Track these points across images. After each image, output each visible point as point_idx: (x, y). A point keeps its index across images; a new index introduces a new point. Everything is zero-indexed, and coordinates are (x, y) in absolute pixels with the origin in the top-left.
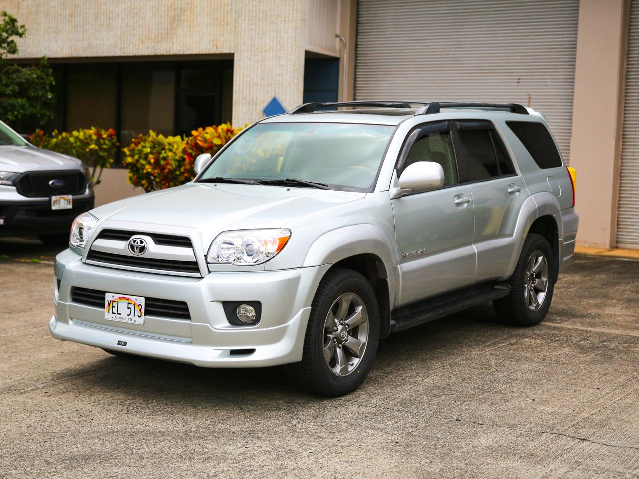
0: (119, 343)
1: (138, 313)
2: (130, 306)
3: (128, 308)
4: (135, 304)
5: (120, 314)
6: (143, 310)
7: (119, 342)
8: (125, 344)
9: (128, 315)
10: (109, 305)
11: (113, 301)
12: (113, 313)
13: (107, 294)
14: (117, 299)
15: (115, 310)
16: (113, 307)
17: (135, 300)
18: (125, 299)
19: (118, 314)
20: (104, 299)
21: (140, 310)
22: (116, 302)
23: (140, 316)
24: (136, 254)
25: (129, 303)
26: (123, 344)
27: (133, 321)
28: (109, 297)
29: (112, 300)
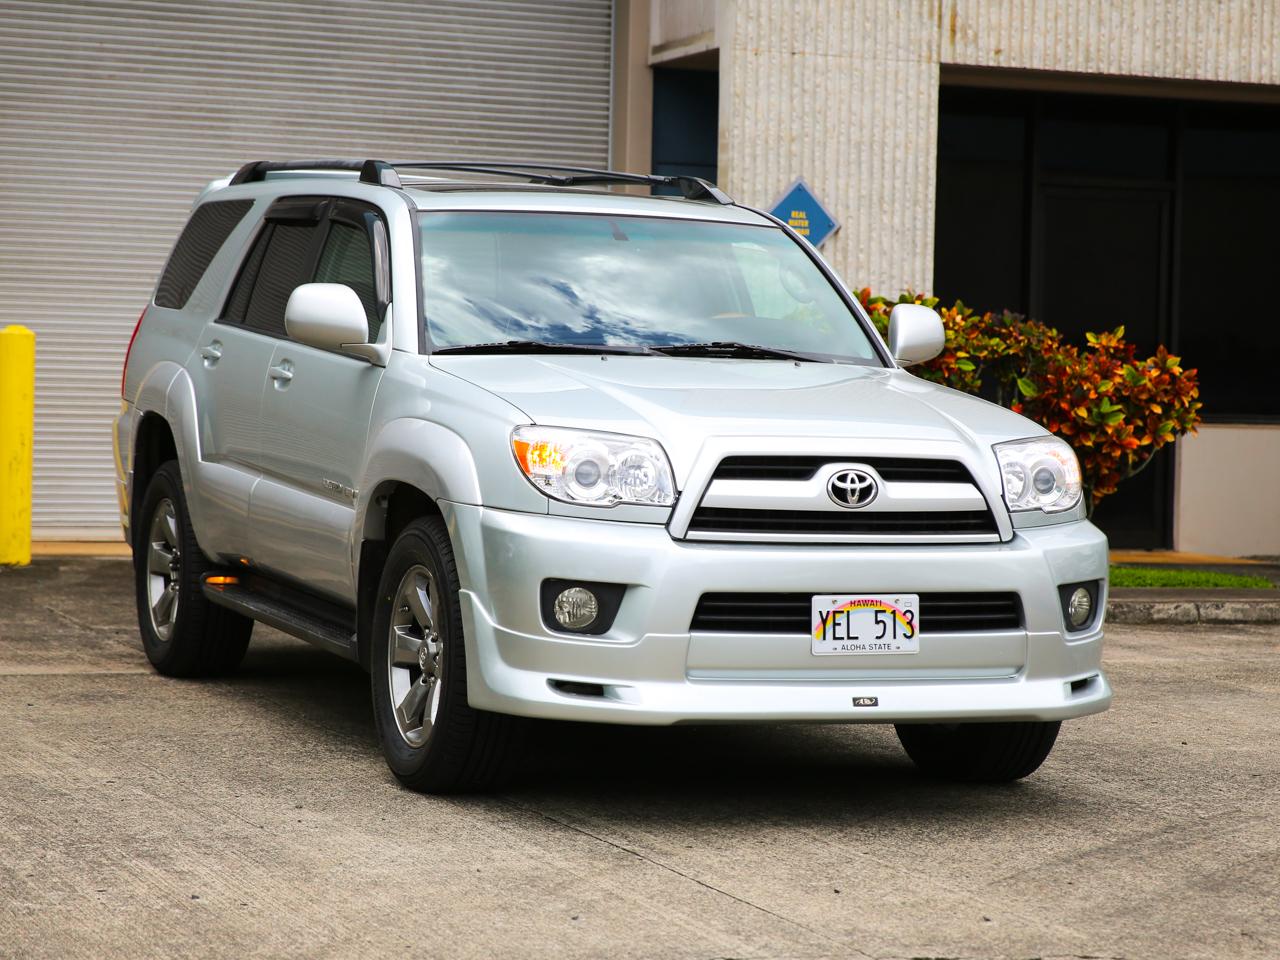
0: (856, 702)
1: (903, 628)
2: (881, 617)
3: (877, 622)
4: (894, 612)
5: (856, 638)
6: (916, 622)
7: (855, 700)
8: (875, 702)
9: (877, 638)
10: (824, 622)
11: (835, 612)
12: (835, 638)
13: (815, 599)
14: (843, 606)
15: (841, 631)
16: (835, 624)
17: (893, 604)
18: (866, 603)
19: (849, 638)
20: (808, 611)
21: (910, 623)
22: (842, 612)
23: (909, 634)
24: (853, 505)
25: (877, 612)
26: (868, 702)
27: (893, 648)
28: (820, 605)
29: (832, 609)
